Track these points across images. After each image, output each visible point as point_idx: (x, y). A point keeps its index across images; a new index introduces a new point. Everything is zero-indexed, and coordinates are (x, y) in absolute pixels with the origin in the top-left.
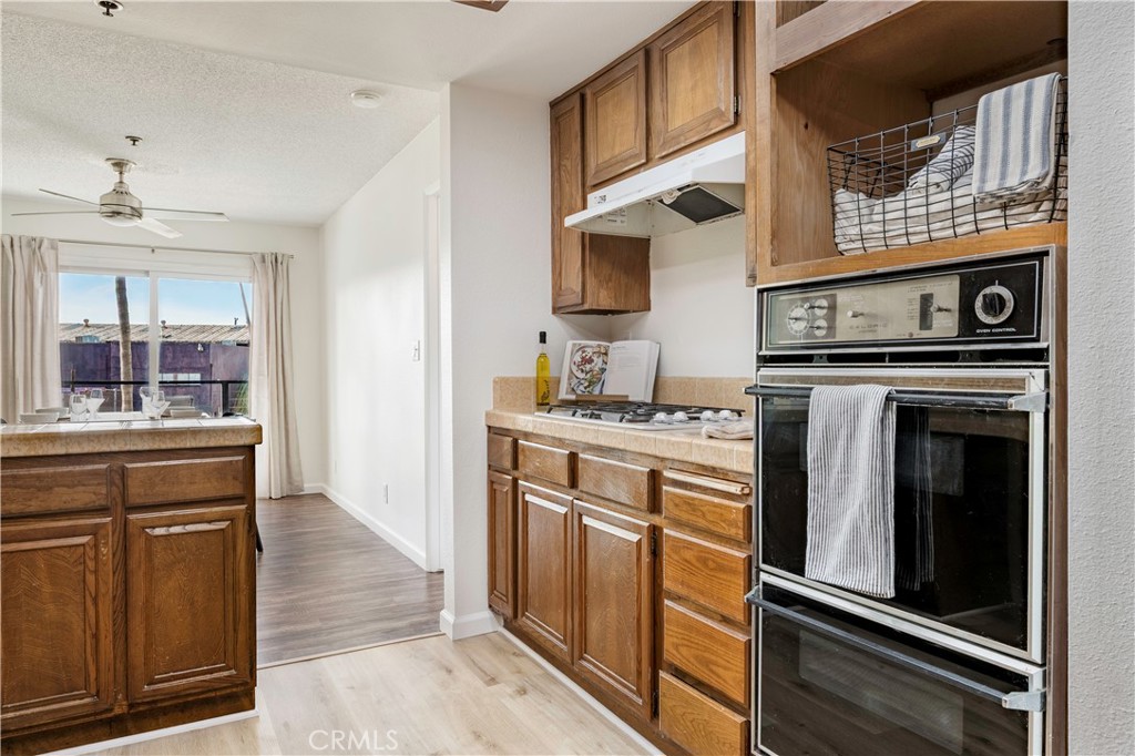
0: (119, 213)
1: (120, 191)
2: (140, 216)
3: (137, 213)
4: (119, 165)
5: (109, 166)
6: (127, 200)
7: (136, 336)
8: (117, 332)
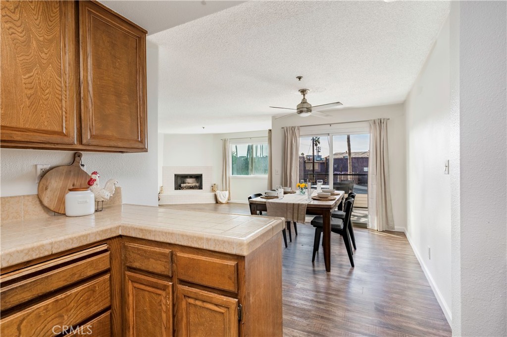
0: (303, 111)
1: (304, 102)
2: (311, 111)
3: (309, 110)
4: (303, 92)
5: (300, 93)
6: (305, 105)
7: (353, 156)
8: (347, 155)
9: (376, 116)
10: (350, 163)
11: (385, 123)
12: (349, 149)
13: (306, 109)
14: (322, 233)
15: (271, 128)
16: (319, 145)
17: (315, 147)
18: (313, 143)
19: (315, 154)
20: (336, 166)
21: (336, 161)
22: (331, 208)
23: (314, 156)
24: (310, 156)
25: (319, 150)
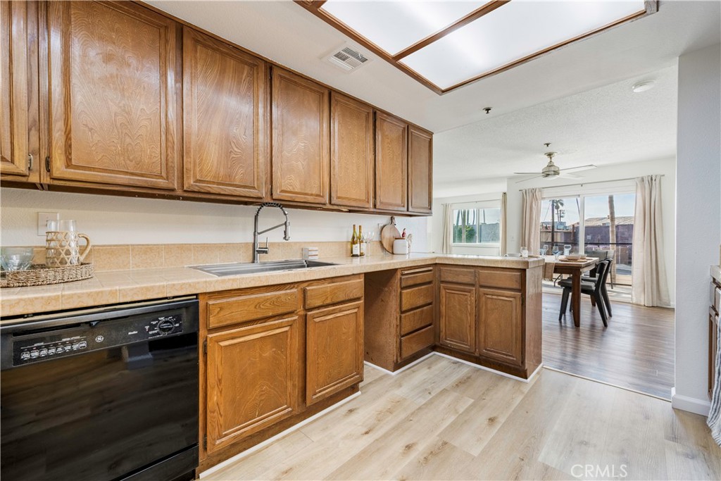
0: (549, 175)
1: (551, 165)
2: (558, 174)
3: (556, 173)
4: (550, 155)
5: (546, 156)
6: (552, 169)
7: (616, 223)
8: (609, 221)
9: (646, 172)
10: (613, 231)
11: (657, 180)
12: (612, 213)
13: (553, 173)
14: (570, 294)
15: (505, 190)
16: (561, 208)
17: (555, 211)
18: (553, 205)
19: (556, 220)
20: (589, 237)
21: (589, 230)
22: (581, 268)
23: (553, 222)
24: (548, 223)
25: (562, 215)
